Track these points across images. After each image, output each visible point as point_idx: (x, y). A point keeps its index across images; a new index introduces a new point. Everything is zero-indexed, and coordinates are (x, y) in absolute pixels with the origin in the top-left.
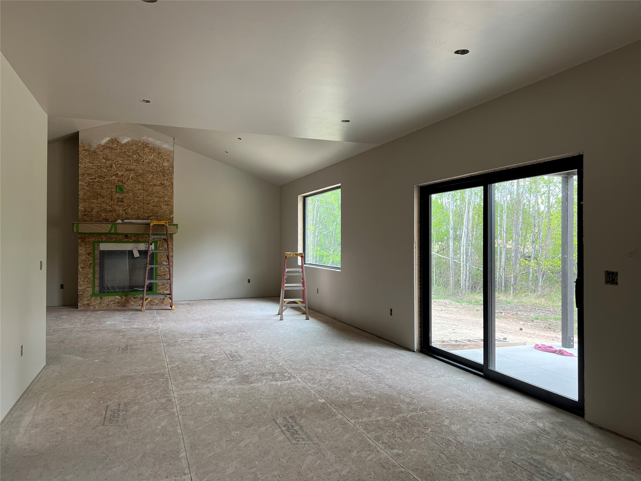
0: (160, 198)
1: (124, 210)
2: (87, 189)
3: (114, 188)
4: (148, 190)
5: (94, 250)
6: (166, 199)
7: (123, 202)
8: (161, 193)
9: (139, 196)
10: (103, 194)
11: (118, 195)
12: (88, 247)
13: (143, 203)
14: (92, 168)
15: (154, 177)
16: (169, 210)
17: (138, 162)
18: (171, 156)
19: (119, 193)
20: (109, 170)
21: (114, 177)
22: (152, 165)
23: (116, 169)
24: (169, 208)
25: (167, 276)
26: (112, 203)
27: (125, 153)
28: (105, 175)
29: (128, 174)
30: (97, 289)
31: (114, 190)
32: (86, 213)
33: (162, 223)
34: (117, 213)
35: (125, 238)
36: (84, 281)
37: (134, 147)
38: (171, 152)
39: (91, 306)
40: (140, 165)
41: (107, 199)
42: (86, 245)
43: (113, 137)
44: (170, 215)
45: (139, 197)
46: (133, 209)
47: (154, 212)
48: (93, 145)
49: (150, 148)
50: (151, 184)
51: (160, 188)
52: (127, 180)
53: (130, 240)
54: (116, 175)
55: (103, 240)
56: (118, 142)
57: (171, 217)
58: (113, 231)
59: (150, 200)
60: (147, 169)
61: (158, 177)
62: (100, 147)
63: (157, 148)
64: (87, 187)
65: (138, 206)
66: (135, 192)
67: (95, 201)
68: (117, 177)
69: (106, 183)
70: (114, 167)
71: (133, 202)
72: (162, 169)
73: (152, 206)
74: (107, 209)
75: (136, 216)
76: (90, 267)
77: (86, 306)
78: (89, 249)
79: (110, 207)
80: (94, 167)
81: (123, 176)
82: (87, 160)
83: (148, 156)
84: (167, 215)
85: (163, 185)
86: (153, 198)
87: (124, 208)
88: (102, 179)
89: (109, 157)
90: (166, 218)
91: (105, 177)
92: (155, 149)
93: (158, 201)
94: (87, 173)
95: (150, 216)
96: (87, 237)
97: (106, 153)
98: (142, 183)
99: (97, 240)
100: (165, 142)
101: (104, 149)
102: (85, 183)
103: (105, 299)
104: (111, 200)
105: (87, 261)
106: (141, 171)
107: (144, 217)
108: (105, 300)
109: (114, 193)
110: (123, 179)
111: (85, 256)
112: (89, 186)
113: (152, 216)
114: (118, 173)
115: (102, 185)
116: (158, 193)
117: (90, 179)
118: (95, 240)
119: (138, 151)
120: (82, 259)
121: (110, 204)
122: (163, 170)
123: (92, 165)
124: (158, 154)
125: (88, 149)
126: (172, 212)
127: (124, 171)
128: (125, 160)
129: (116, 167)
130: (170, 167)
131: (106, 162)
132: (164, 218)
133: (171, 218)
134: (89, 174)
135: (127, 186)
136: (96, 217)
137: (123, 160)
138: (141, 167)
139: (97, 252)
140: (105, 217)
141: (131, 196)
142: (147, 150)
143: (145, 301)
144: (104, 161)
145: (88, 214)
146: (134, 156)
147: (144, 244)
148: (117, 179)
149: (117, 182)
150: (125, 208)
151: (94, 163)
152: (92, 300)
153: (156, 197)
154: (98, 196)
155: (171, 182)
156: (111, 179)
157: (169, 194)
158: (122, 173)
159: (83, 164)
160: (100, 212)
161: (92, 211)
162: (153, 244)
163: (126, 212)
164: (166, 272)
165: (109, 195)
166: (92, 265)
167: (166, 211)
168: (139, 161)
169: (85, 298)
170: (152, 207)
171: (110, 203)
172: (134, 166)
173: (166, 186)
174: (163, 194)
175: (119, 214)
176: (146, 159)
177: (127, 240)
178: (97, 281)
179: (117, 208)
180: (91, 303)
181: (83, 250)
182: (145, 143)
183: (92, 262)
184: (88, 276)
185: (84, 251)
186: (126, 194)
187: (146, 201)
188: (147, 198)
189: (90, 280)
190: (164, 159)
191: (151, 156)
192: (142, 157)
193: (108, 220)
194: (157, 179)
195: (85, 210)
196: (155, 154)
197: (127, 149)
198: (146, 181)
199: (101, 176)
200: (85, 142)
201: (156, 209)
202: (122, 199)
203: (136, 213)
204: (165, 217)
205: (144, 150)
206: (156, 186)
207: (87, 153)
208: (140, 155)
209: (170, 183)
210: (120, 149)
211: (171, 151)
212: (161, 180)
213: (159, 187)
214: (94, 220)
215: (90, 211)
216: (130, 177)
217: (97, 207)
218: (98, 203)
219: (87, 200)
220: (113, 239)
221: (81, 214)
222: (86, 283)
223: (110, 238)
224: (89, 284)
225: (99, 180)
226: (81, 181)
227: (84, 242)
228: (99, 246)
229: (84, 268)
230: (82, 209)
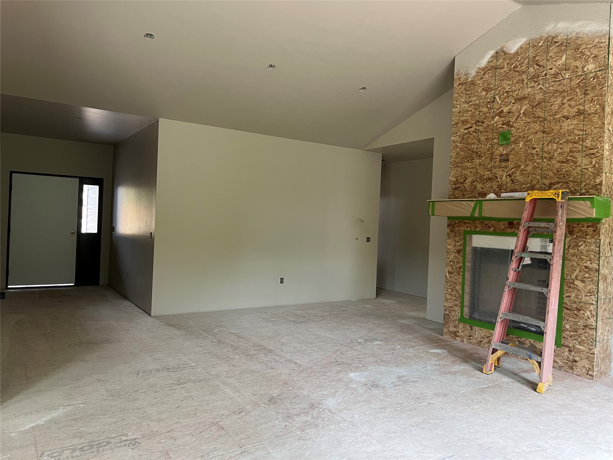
0: (575, 143)
1: (510, 176)
2: (461, 147)
3: (495, 138)
4: (553, 129)
5: (465, 245)
6: (588, 143)
7: (508, 160)
8: (577, 132)
9: (535, 146)
10: (480, 151)
11: (502, 150)
12: (458, 240)
13: (542, 158)
14: (469, 111)
15: (565, 101)
16: (594, 166)
17: (536, 80)
18: (602, 45)
19: (503, 145)
20: (490, 109)
21: (497, 117)
22: (562, 78)
23: (500, 103)
24: (594, 163)
25: (583, 312)
26: (493, 164)
27: (515, 69)
28: (485, 118)
29: (519, 107)
30: (466, 310)
31: (495, 141)
32: (457, 186)
33: (549, 194)
34: (498, 181)
35: (508, 227)
36: (451, 294)
37: (531, 53)
38: (605, 35)
39: (458, 336)
40: (539, 84)
41: (486, 158)
42: (455, 236)
43: (499, 48)
44: (595, 178)
45: (534, 148)
46: (525, 172)
47: (561, 174)
48: (470, 72)
49: (560, 43)
50: (557, 116)
51: (575, 122)
52: (516, 119)
53: (516, 231)
54: (500, 114)
55: (478, 229)
56: (505, 54)
57: (598, 181)
58: (476, 214)
59: (556, 150)
60: (551, 88)
61: (572, 98)
62: (480, 71)
63: (574, 38)
64: (460, 143)
65: (533, 165)
66: (529, 139)
67: (470, 164)
68: (502, 117)
69: (486, 131)
70: (498, 99)
71: (523, 158)
72: (582, 80)
73: (559, 162)
74: (484, 175)
75: (528, 186)
76: (459, 274)
77: (453, 335)
78: (459, 243)
79: (489, 173)
81: (509, 112)
82: (463, 100)
83: (556, 61)
84: (588, 179)
85: (582, 114)
86: (560, 146)
87: (510, 172)
88: (481, 126)
89: (492, 84)
90: (586, 184)
91: (485, 120)
92: (568, 42)
93: (571, 151)
94: (461, 121)
95: (554, 184)
96: (457, 223)
97: (486, 80)
98: (541, 119)
99: (469, 229)
100: (589, 20)
101: (484, 74)
102: (458, 136)
103: (477, 331)
104: (491, 161)
105: (456, 262)
106: (539, 97)
107: (543, 186)
108: (477, 333)
109: (496, 146)
110: (511, 119)
111: (453, 254)
112: (463, 141)
113: (558, 183)
114: (502, 110)
115: (480, 135)
116: (570, 132)
117: (465, 129)
118: (466, 229)
119: (537, 58)
120: (450, 259)
121: (489, 167)
122: (584, 81)
123: (468, 105)
124: (575, 49)
125: (464, 82)
126: (598, 172)
127: (513, 103)
128: (514, 82)
129: (500, 100)
130: (600, 71)
131: (486, 94)
132: (582, 185)
133: (596, 185)
134: (464, 122)
135: (516, 131)
136: (469, 191)
137: (511, 83)
138: (541, 88)
139: (468, 250)
140: (482, 190)
141: (521, 149)
142: (553, 49)
143: (492, 354)
144: (484, 93)
145: (459, 187)
146: (529, 70)
147: (539, 239)
148: (501, 121)
149: (501, 126)
150: (512, 171)
151: (471, 102)
152: (460, 327)
153: (568, 141)
154: (474, 156)
155: (599, 104)
156: (492, 122)
157: (595, 131)
158: (508, 108)
159: (457, 107)
160: (475, 183)
161: (464, 181)
163: (512, 180)
164: (582, 304)
165: (488, 151)
166: (461, 270)
167: (587, 169)
168: (538, 76)
169: (452, 322)
170: (558, 165)
172: (530, 90)
173: (589, 114)
174: (581, 133)
175: (502, 183)
176: (551, 69)
177: (512, 231)
178: (467, 298)
179: (499, 172)
180: (458, 332)
181: (452, 245)
182: (550, 36)
183: (461, 264)
184: (457, 288)
185: (452, 247)
186: (513, 146)
187: (547, 153)
188: (550, 147)
189: (458, 294)
190: (587, 57)
191: (561, 59)
192: (543, 68)
193: (486, 194)
194: (569, 105)
195: (457, 180)
196: (568, 53)
197: (519, 61)
198: (548, 114)
199: (479, 122)
200: (461, 71)
201: (565, 167)
202: (507, 155)
203: (529, 179)
204: (584, 184)
205: (548, 53)
206: (568, 119)
207: (463, 88)
208: (541, 63)
209: (598, 106)
210: (507, 64)
211: (604, 32)
212: (580, 104)
213: (574, 120)
214: (467, 196)
215: (462, 182)
216: (521, 112)
217: (471, 175)
218: (473, 168)
219: (460, 164)
220: (491, 228)
221: (451, 187)
222: (453, 298)
223: (487, 226)
224: (457, 300)
225: (475, 129)
226: (455, 135)
227: (453, 232)
228: (471, 239)
229: (452, 273)
230: (453, 179)
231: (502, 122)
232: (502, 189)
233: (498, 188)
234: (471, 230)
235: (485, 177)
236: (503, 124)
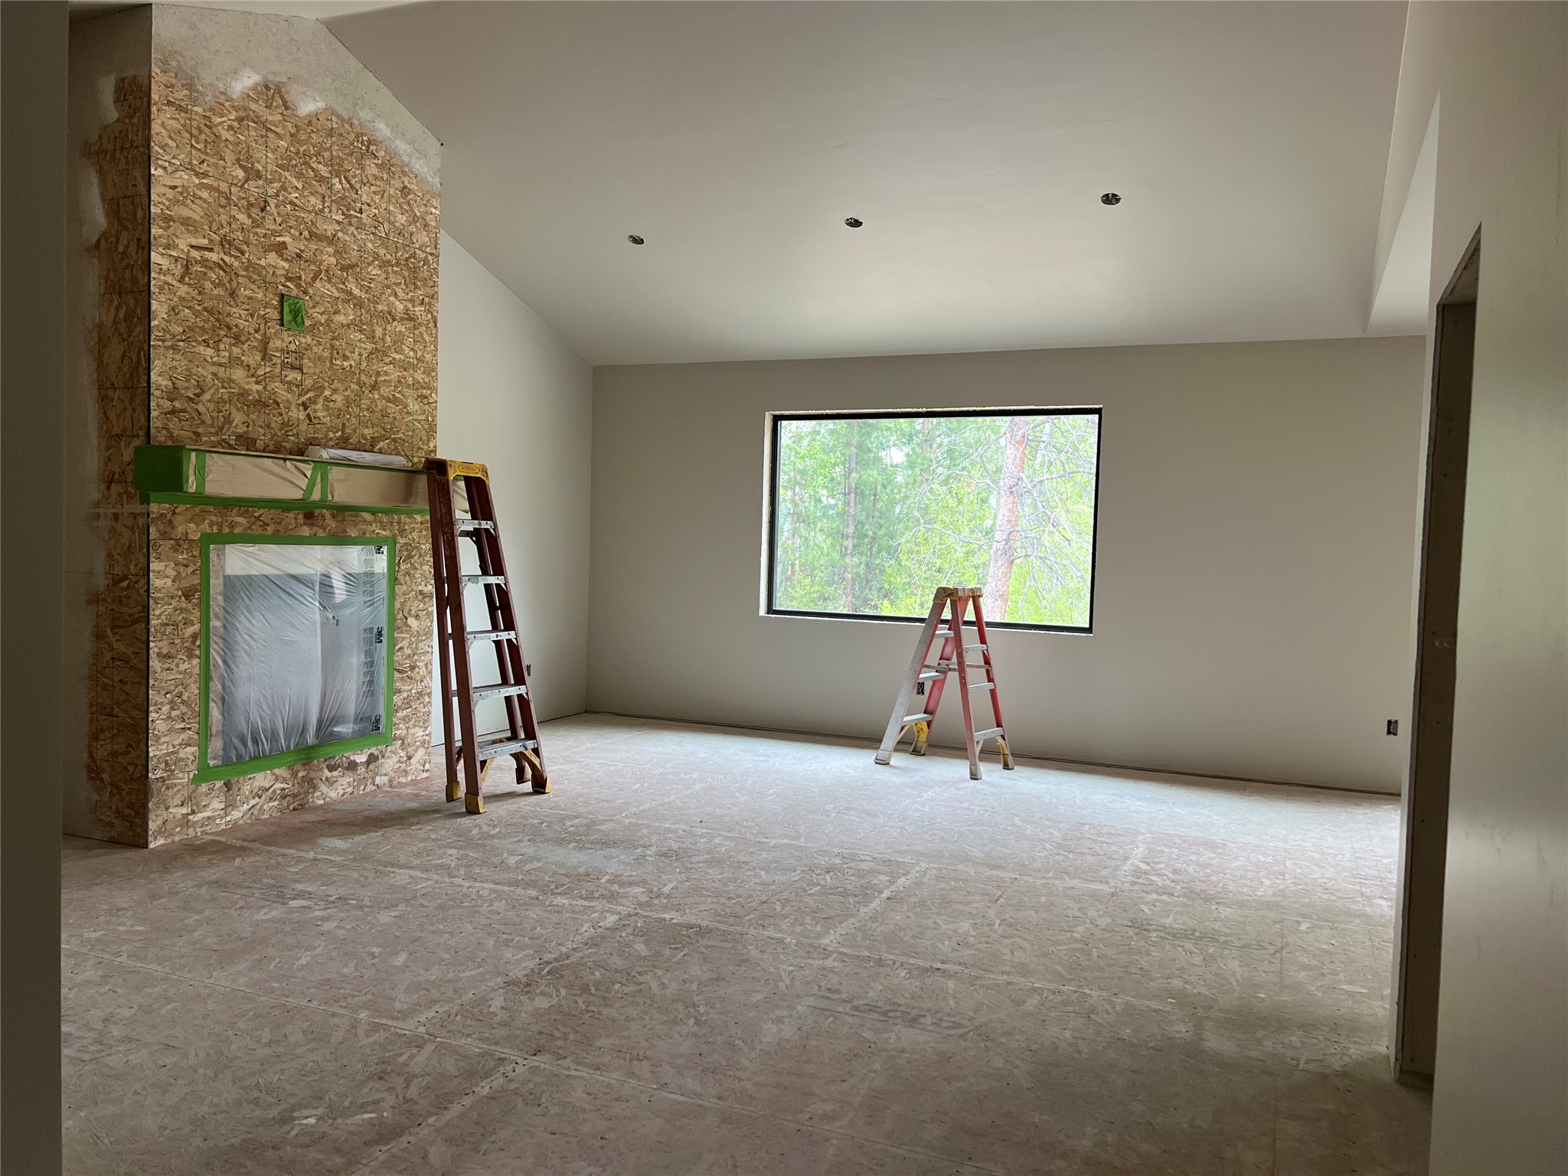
0: (405, 369)
1: (305, 406)
2: (181, 293)
3: (273, 307)
4: (374, 331)
5: (205, 572)
6: (420, 376)
7: (300, 369)
8: (407, 350)
9: (347, 354)
10: (236, 326)
11: (287, 340)
12: (185, 562)
13: (359, 382)
14: (200, 198)
15: (390, 282)
16: (426, 418)
17: (345, 210)
18: (434, 211)
19: (289, 329)
20: (256, 223)
21: (273, 255)
22: (384, 235)
23: (278, 220)
24: (426, 412)
25: (417, 670)
26: (268, 370)
27: (307, 159)
28: (244, 242)
29: (317, 254)
30: (216, 746)
31: (272, 312)
32: (178, 405)
36: (168, 718)
37: (335, 144)
38: (436, 196)
39: (195, 824)
40: (350, 224)
41: (252, 348)
42: (176, 551)
43: (271, 78)
44: (427, 439)
45: (347, 358)
46: (330, 404)
47: (388, 423)
48: (201, 89)
49: (380, 162)
50: (380, 307)
51: (403, 329)
52: (315, 278)
53: (321, 534)
54: (281, 250)
55: (237, 531)
56: (286, 106)
57: (431, 445)
58: (316, 496)
59: (378, 374)
60: (369, 245)
61: (399, 284)
62: (227, 105)
63: (399, 168)
64: (179, 282)
65: (345, 394)
67: (211, 352)
68: (283, 259)
69: (248, 278)
70: (274, 211)
71: (329, 373)
72: (410, 257)
73: (383, 397)
74: (249, 392)
76: (191, 656)
77: (178, 829)
78: (190, 570)
79: (260, 388)
80: (205, 194)
81: (300, 257)
82: (182, 157)
83: (374, 193)
84: (420, 439)
85: (411, 319)
86: (385, 368)
87: (304, 398)
88: (235, 257)
89: (259, 162)
90: (418, 448)
91: (245, 248)
92: (392, 169)
93: (399, 382)
94: (180, 216)
95: (377, 439)
96: (181, 514)
97: (245, 143)
98: (355, 301)
99: (215, 528)
100: (418, 152)
101: (239, 121)
102: (173, 259)
103: (242, 788)
104: (264, 358)
105: (181, 625)
106: (353, 251)
107: (361, 440)
108: (240, 793)
109: (274, 327)
110: (302, 273)
111: (174, 603)
112: (187, 280)
113: (382, 438)
114: (284, 243)
115: (235, 283)
116: (398, 347)
117: (192, 247)
118: (209, 531)
119: (345, 165)
120: (163, 617)
121: (257, 372)
122: (413, 260)
123: (197, 181)
125: (183, 105)
126: (432, 429)
127: (305, 238)
128: (306, 190)
129: (278, 214)
130: (430, 254)
131: (247, 180)
132: (413, 449)
134: (186, 223)
135: (314, 306)
136: (211, 426)
137: (300, 186)
138: (353, 234)
139: (216, 585)
140: (245, 429)
141: (323, 350)
142: (370, 168)
144: (240, 174)
145: (185, 411)
146: (333, 181)
147: (360, 547)
148: (284, 268)
149: (283, 279)
150: (308, 396)
151: (205, 175)
152: (196, 800)
153: (394, 363)
154: (221, 333)
155: (432, 313)
156: (263, 262)
157: (428, 358)
158: (297, 243)
159: (165, 169)
160: (227, 407)
161: (198, 395)
162: (385, 549)
163: (308, 415)
164: (416, 657)
165: (257, 331)
166: (197, 643)
167: (418, 421)
168: (348, 206)
169: (173, 795)
170: (382, 404)
171: (261, 372)
172: (335, 226)
173: (420, 324)
174: (412, 353)
175: (289, 421)
176: (369, 205)
177: (312, 532)
178: (216, 713)
179: (282, 393)
180: (191, 814)
181: (168, 577)
182: (365, 135)
183: (197, 627)
184: (185, 694)
185: (169, 582)
186: (309, 339)
187: (366, 375)
188: (370, 364)
189: (192, 709)
190: (416, 219)
192: (357, 193)
193: (254, 441)
194: (396, 294)
195: (175, 388)
196: (392, 191)
197: (314, 146)
198: (367, 296)
199: (229, 243)
200: (173, 65)
202: (299, 354)
203: (338, 422)
205: (362, 166)
206: (394, 319)
207: (182, 121)
208: (352, 181)
209: (430, 316)
210: (291, 135)
212: (408, 300)
213: (402, 325)
214: (207, 439)
215: (192, 396)
216: (322, 267)
217: (216, 382)
218: (220, 365)
219: (182, 344)
220: (268, 525)
221: (158, 406)
222: (177, 726)
223: (261, 521)
224: (189, 729)
225: (222, 259)
226: (161, 249)
227: (171, 539)
228: (221, 554)
229: (169, 657)
230: (165, 383)
231: (285, 273)
232: (291, 433)
233: (281, 431)
234: (220, 531)
235: (251, 398)
236: (288, 279)
